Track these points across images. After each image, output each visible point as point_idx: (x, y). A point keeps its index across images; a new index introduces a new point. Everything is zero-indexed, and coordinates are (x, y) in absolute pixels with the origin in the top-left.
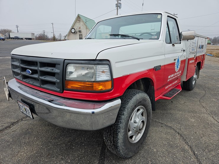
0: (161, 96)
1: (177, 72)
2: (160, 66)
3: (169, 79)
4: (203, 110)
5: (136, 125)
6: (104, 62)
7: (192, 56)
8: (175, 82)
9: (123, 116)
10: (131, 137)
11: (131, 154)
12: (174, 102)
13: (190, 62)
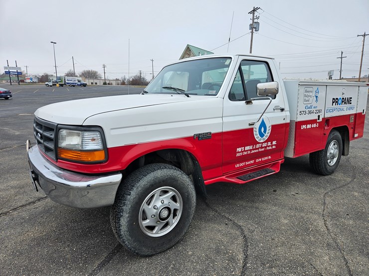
0: (224, 177)
1: (264, 142)
2: (210, 133)
3: (238, 152)
4: (319, 208)
6: (93, 129)
8: (266, 158)
9: (129, 197)
10: (151, 228)
11: (145, 251)
13: (304, 127)
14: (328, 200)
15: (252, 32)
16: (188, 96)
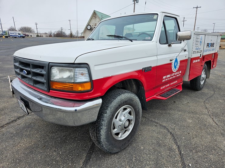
0: (155, 96)
1: (176, 72)
2: (151, 67)
3: (164, 79)
4: (205, 111)
5: (121, 123)
6: (82, 66)
7: (198, 55)
8: (175, 82)
9: (105, 114)
10: (117, 134)
11: (115, 150)
12: (177, 102)
13: (194, 61)
14: (208, 106)
15: (134, 4)
16: (132, 41)
